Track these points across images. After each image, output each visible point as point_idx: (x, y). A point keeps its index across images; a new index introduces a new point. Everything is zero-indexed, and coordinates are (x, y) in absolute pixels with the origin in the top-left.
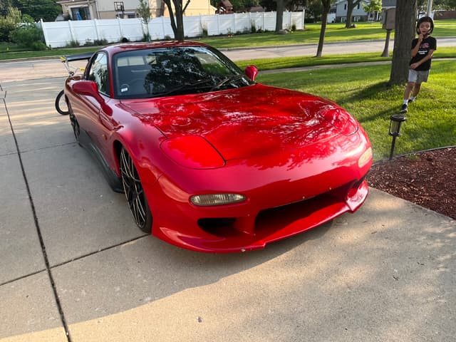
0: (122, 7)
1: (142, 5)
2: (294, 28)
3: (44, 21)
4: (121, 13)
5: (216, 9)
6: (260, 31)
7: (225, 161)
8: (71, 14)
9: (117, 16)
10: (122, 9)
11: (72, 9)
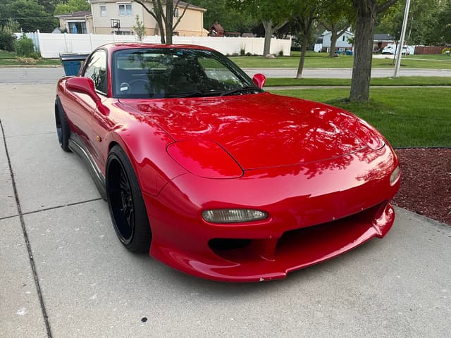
0: (118, 24)
1: (138, 23)
2: (281, 53)
3: (40, 32)
4: (117, 30)
5: (208, 32)
6: (249, 55)
7: (243, 171)
8: (68, 28)
9: (113, 32)
10: (118, 26)
11: (69, 23)
